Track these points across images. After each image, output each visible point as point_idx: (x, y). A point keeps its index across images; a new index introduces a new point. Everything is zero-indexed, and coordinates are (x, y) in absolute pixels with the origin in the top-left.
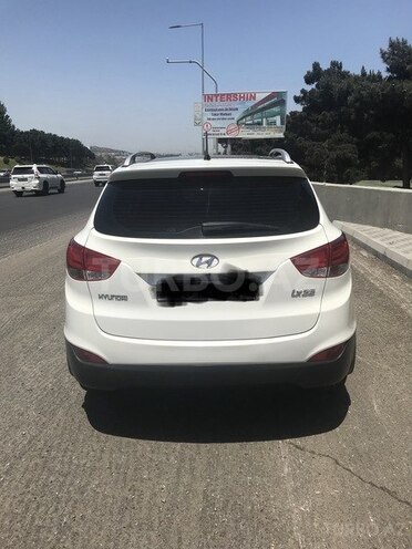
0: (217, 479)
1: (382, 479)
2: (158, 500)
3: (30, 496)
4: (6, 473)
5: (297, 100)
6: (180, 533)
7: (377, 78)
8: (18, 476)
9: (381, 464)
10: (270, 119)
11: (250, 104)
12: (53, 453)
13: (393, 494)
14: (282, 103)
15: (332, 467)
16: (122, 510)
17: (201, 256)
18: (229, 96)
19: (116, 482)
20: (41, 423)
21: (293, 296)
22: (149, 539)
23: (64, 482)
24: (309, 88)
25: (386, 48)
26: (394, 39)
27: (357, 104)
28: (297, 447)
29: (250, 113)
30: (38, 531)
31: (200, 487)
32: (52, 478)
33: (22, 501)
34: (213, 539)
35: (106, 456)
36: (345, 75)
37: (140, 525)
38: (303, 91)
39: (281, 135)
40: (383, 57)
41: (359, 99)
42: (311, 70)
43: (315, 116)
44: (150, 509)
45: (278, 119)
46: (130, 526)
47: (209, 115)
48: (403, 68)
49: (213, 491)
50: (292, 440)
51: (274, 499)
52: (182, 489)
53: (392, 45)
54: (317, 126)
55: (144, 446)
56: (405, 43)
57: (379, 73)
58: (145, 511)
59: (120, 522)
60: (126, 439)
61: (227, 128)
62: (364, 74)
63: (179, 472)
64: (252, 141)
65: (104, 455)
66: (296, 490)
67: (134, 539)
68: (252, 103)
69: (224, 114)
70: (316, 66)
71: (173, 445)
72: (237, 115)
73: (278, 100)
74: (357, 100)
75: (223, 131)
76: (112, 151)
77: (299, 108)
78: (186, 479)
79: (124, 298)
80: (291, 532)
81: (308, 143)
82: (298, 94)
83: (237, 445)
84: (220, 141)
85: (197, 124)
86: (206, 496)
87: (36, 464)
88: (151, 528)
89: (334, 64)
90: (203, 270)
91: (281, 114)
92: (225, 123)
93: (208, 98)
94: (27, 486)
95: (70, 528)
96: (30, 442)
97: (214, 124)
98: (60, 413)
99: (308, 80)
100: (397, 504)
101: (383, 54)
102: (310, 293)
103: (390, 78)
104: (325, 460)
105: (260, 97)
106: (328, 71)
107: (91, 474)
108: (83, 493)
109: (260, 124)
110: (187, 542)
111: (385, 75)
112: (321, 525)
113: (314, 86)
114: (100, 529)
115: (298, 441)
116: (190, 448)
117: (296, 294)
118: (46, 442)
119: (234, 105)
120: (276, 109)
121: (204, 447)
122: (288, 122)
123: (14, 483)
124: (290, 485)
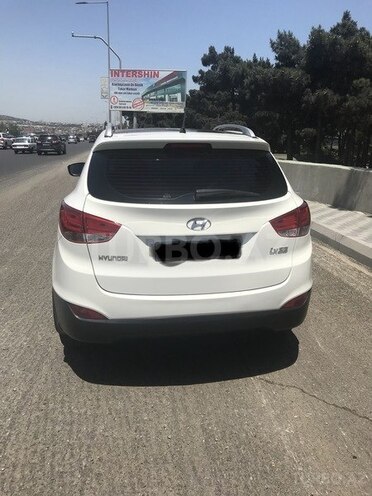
0: (209, 414)
1: (341, 401)
2: (165, 437)
3: (41, 446)
4: (10, 427)
5: (195, 79)
6: (192, 462)
7: (266, 64)
8: (23, 430)
9: (337, 389)
10: (172, 96)
11: (155, 80)
12: (51, 406)
13: (354, 412)
14: (182, 81)
15: (301, 395)
16: (135, 449)
17: (195, 220)
18: (134, 72)
19: (121, 425)
20: (28, 379)
21: (271, 253)
22: (167, 471)
23: (71, 430)
24: (206, 69)
25: (275, 39)
26: (282, 31)
27: (253, 87)
28: (267, 381)
29: (154, 89)
30: (61, 477)
31: (197, 423)
32: (58, 428)
33: (35, 452)
34: (222, 464)
35: (103, 403)
36: (237, 60)
37: (155, 460)
38: (201, 72)
39: (182, 111)
40: (272, 46)
41: (255, 82)
42: (207, 53)
43: (211, 95)
44: (160, 446)
45: (179, 96)
46: (146, 461)
47: (115, 89)
48: (289, 58)
49: (209, 425)
50: (262, 376)
51: (262, 426)
52: (181, 426)
53: (280, 36)
54: (213, 103)
55: (136, 392)
56: (290, 35)
57: (268, 60)
58: (155, 448)
59: (136, 459)
60: (117, 388)
61: (133, 102)
62: (255, 60)
63: (174, 411)
64: (155, 115)
65: (101, 403)
66: (277, 417)
67: (153, 473)
68: (156, 80)
69: (130, 89)
70: (212, 50)
71: (162, 388)
72: (142, 91)
73: (178, 78)
74: (251, 83)
75: (130, 105)
76: (13, 119)
77: (197, 87)
78: (182, 417)
79: (124, 258)
80: (284, 451)
82: (197, 74)
83: (217, 384)
84: (124, 113)
85: (104, 97)
86: (204, 430)
87: (37, 416)
88: (165, 461)
89: (227, 49)
90: (198, 232)
91: (182, 92)
92: (131, 98)
93: (115, 73)
94: (36, 438)
95: (91, 470)
96: (23, 398)
97: (120, 97)
98: (45, 368)
99: (205, 62)
100: (359, 420)
101: (272, 44)
102: (284, 251)
103: (277, 65)
104: (293, 390)
105: (163, 75)
106: (222, 55)
107: (94, 421)
108: (92, 438)
109: (163, 99)
110: (200, 470)
111: (273, 62)
112: (306, 442)
113: (209, 68)
114: (121, 467)
115: (267, 377)
116: (178, 390)
117: (273, 252)
118: (40, 396)
119: (139, 81)
120: (177, 87)
121: (189, 388)
122: (188, 98)
123: (21, 436)
124: (272, 413)
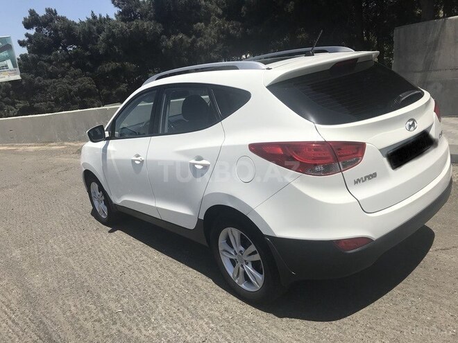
5: (22, 44)
14: (8, 47)
24: (32, 32)
38: (27, 35)
39: (18, 77)
41: (111, 36)
42: (28, 16)
43: (46, 57)
45: (9, 63)
62: (94, 17)
70: (32, 13)
73: (4, 46)
79: (374, 175)
81: (48, 81)
89: (49, 11)
91: (11, 58)
99: (28, 25)
106: (45, 17)
113: (34, 30)
120: (4, 54)
122: (20, 64)
